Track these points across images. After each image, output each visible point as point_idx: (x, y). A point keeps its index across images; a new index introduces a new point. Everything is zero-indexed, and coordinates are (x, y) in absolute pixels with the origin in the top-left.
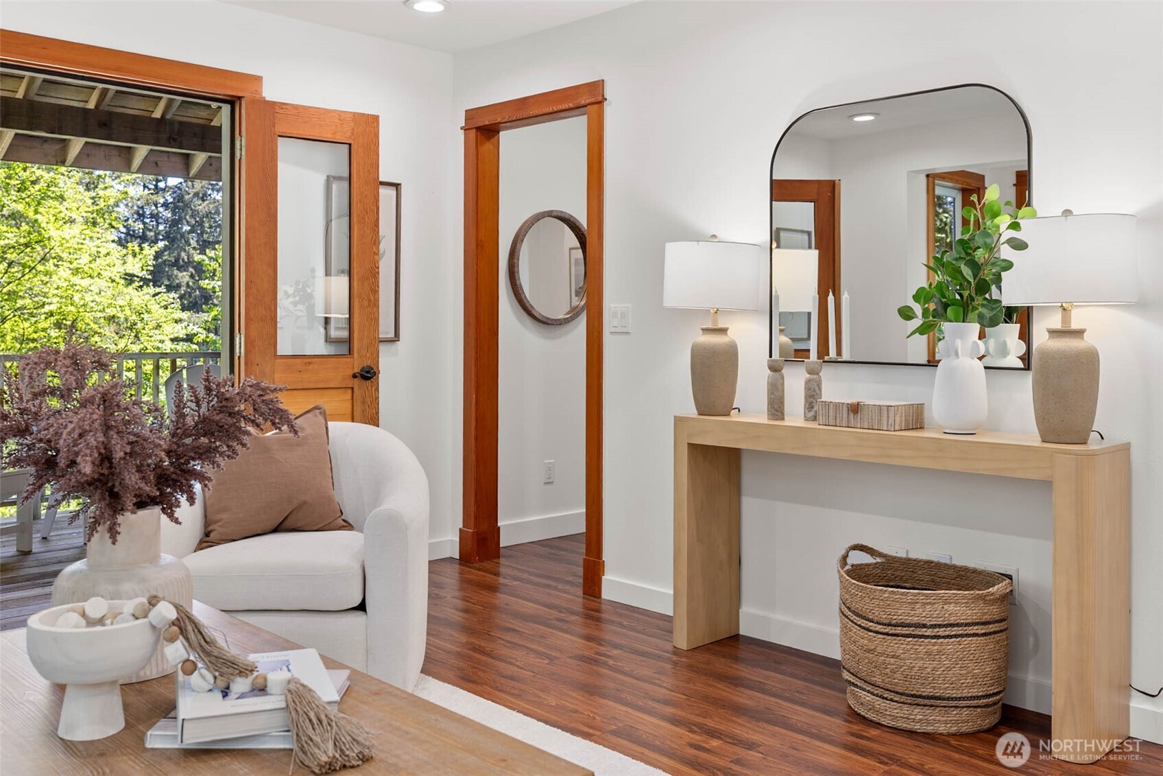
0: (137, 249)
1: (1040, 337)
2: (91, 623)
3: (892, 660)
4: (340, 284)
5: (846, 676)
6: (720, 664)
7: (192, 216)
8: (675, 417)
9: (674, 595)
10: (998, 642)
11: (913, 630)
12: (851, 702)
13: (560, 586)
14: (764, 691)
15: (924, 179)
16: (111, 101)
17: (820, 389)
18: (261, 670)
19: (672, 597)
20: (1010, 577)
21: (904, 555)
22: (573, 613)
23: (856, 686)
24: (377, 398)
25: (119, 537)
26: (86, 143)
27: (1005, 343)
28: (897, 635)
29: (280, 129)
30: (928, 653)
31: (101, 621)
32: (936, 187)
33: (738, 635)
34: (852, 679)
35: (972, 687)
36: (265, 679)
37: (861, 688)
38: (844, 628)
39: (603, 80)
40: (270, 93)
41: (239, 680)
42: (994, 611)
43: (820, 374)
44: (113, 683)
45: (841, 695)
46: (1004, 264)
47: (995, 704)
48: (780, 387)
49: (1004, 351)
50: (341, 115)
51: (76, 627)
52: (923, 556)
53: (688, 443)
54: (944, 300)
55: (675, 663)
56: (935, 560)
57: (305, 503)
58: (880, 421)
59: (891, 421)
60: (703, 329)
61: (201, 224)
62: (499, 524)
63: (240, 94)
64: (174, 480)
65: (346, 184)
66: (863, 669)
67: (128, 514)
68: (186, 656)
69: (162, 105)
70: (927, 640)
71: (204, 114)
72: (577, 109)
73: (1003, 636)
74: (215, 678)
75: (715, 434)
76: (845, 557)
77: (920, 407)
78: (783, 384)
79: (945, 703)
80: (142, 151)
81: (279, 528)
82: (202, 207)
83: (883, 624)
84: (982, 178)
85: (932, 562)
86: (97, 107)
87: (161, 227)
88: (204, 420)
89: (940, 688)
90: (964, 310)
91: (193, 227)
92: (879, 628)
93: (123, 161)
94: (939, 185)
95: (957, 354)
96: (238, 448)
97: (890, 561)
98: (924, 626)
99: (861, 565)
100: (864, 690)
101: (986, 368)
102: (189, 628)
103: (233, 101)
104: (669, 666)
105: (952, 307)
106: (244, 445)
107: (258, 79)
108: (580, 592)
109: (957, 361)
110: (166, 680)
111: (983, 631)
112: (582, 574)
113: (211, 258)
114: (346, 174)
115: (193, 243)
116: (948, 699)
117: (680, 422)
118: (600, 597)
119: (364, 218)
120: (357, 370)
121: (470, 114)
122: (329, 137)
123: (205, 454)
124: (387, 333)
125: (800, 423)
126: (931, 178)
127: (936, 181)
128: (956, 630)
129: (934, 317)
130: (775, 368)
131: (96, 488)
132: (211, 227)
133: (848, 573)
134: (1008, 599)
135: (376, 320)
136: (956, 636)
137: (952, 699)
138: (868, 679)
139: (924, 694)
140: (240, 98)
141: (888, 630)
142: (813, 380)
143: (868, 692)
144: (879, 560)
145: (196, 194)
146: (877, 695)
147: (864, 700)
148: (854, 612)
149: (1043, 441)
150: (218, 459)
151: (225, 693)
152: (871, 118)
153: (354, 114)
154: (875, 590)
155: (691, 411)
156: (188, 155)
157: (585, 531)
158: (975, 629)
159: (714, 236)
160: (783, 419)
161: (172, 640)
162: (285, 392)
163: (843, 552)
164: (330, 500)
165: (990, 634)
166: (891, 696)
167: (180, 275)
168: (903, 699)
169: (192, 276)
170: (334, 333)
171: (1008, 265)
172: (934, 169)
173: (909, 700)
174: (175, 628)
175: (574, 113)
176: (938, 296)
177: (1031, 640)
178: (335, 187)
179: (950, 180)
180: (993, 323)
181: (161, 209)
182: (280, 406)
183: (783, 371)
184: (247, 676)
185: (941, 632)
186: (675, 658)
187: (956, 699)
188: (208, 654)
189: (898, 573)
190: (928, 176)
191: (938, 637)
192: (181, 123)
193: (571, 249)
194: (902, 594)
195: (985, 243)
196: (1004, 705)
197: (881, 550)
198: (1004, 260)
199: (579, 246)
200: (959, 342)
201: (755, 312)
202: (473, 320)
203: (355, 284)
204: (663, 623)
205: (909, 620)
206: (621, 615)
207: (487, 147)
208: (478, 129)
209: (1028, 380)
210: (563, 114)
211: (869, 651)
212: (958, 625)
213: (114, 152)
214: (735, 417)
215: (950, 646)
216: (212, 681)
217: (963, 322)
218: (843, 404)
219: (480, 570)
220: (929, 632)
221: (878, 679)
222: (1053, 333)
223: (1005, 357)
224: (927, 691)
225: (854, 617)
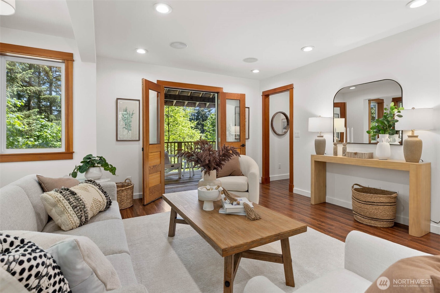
0: (193, 122)
1: (405, 138)
2: (208, 190)
3: (366, 210)
4: (238, 128)
5: (354, 212)
6: (322, 208)
7: (201, 115)
8: (311, 155)
9: (311, 193)
10: (394, 207)
11: (372, 203)
12: (355, 218)
13: (284, 190)
14: (333, 214)
15: (368, 101)
16: (193, 94)
17: (346, 149)
18: (238, 201)
19: (310, 194)
20: (396, 193)
21: (368, 187)
22: (288, 195)
23: (357, 215)
24: (245, 150)
25: (210, 175)
26: (188, 102)
27: (395, 139)
28: (367, 204)
29: (226, 98)
30: (376, 209)
31: (209, 190)
32: (371, 103)
33: (326, 202)
34: (355, 213)
35: (387, 217)
36: (239, 202)
37: (358, 215)
38: (353, 202)
39: (293, 84)
40: (225, 91)
41: (235, 202)
42: (393, 200)
43: (346, 146)
44: (212, 201)
45: (353, 217)
46: (396, 121)
47: (393, 221)
48: (336, 148)
49: (395, 141)
50: (238, 94)
51: (206, 190)
52: (373, 187)
53: (314, 161)
54: (379, 129)
55: (311, 207)
56: (376, 188)
57: (235, 171)
58: (362, 156)
59: (365, 156)
60: (318, 136)
61: (202, 116)
62: (270, 176)
63: (219, 91)
64: (218, 165)
65: (239, 108)
66: (359, 211)
67: (212, 171)
68: (225, 197)
69: (201, 94)
70: (375, 206)
71: (209, 95)
72: (287, 90)
73: (395, 206)
74: (230, 201)
75: (320, 158)
76: (353, 187)
77: (372, 153)
78: (337, 148)
79: (380, 220)
80: (198, 103)
81: (230, 175)
82: (203, 113)
83: (364, 201)
84: (383, 100)
85: (375, 189)
86: (190, 95)
87: (195, 117)
88: (224, 154)
89: (378, 217)
90: (385, 132)
91: (201, 117)
92: (363, 202)
93: (194, 105)
94: (372, 102)
95: (383, 142)
96: (229, 159)
97: (364, 188)
98: (374, 203)
99: (357, 188)
100: (359, 216)
101: (390, 145)
102: (225, 192)
103: (218, 93)
104: (310, 207)
105: (382, 131)
106: (231, 159)
107: (222, 88)
108: (288, 191)
109: (382, 143)
110: (218, 202)
111: (390, 205)
112: (289, 188)
113: (206, 123)
114: (239, 106)
115: (201, 120)
116: (381, 219)
117: (312, 156)
118: (293, 192)
119: (242, 114)
120: (241, 145)
121: (263, 92)
122: (236, 99)
123: (224, 160)
124: (247, 137)
125: (341, 156)
126: (370, 101)
127: (371, 101)
128: (383, 204)
129: (376, 133)
130: (335, 145)
131: (206, 166)
132: (204, 117)
133: (354, 190)
134: (396, 198)
135: (245, 135)
136: (383, 205)
137: (382, 219)
138: (360, 213)
139: (374, 218)
140: (219, 92)
141: (365, 203)
142: (345, 147)
143: (360, 216)
144: (361, 187)
145: (202, 110)
146: (362, 217)
147: (359, 218)
148: (356, 199)
149: (406, 162)
150: (226, 161)
151: (232, 204)
152: (355, 88)
153: (241, 94)
154: (362, 194)
155: (315, 153)
156: (205, 103)
157: (289, 178)
158: (388, 204)
159: (320, 116)
160: (337, 156)
161: (222, 194)
162: (238, 149)
163: (352, 185)
164: (240, 170)
165: (392, 205)
166: (366, 218)
167: (199, 126)
168: (369, 218)
169: (201, 126)
170: (237, 137)
171: (397, 121)
172: (370, 99)
173: (370, 219)
174: (223, 192)
175: (286, 91)
176: (377, 128)
177: (402, 208)
178: (237, 109)
179: (375, 101)
180: (393, 134)
181: (195, 114)
182: (237, 151)
183: (337, 145)
184: (236, 201)
185: (379, 204)
186: (312, 206)
187: (383, 219)
188: (229, 197)
189: (366, 191)
190: (369, 100)
191: (378, 205)
192: (205, 97)
193: (282, 119)
194: (369, 195)
195: (391, 116)
196: (395, 222)
197: (362, 185)
198: (396, 120)
199: (286, 118)
200: (383, 139)
201: (330, 132)
202: (264, 135)
203: (241, 128)
204: (308, 199)
205: (371, 201)
206: (298, 196)
207: (267, 99)
208: (265, 95)
209: (402, 147)
210: (284, 91)
211: (360, 207)
212: (383, 203)
213: (193, 104)
214: (325, 155)
215: (381, 207)
216: (230, 202)
217: (384, 134)
218: (353, 152)
219: (266, 185)
220: (376, 204)
221: (362, 214)
222: (409, 136)
223: (395, 142)
224: (375, 217)
225: (356, 200)
